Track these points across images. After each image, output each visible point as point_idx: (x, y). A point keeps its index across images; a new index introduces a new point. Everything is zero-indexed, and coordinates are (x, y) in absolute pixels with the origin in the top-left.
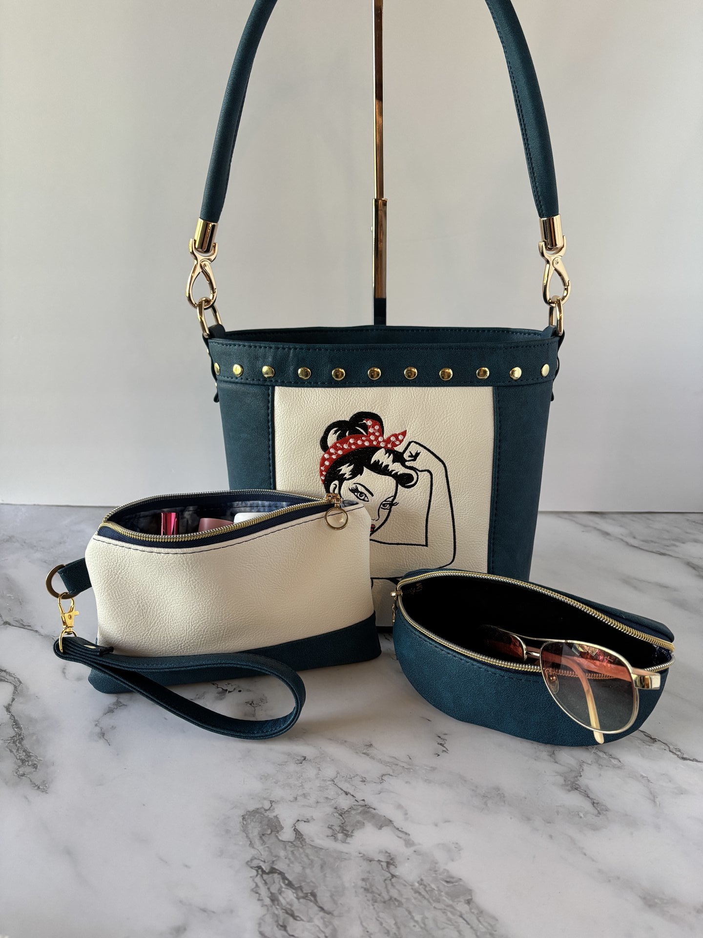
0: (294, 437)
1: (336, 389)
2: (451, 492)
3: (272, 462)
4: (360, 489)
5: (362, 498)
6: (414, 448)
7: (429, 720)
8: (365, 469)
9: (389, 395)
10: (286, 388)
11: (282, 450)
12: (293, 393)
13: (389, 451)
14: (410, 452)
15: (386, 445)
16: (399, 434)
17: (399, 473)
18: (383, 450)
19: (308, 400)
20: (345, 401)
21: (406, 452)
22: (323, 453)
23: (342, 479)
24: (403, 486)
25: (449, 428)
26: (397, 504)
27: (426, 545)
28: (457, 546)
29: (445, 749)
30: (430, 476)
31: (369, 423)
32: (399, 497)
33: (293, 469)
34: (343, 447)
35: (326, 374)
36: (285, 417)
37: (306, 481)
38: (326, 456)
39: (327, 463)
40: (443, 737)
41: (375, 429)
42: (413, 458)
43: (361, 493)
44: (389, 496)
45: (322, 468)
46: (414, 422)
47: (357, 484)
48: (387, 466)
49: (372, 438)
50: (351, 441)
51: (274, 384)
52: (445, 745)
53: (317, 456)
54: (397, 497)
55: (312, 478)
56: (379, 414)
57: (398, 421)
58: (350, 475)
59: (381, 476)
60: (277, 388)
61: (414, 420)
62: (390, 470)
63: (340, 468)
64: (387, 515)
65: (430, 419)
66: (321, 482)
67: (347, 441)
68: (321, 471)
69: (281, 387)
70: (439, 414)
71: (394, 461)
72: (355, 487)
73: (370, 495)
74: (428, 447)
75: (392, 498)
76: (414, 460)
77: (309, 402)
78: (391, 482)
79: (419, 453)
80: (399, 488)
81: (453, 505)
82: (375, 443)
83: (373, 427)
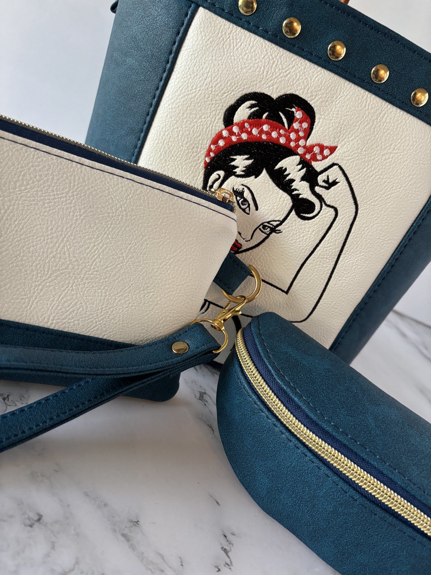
0: (196, 89)
1: (279, 48)
2: (346, 247)
3: (153, 111)
4: (247, 195)
5: (243, 207)
6: (334, 174)
7: (218, 503)
8: (264, 172)
9: (339, 90)
10: (213, 15)
11: (173, 100)
12: (221, 26)
13: (304, 163)
14: (328, 176)
15: (305, 154)
16: (327, 147)
17: (301, 196)
18: (297, 159)
19: (237, 45)
20: (282, 69)
21: (324, 174)
22: (223, 127)
23: (230, 172)
24: (298, 214)
25: (387, 168)
26: (280, 232)
27: (287, 292)
28: (318, 307)
29: (229, 563)
30: (333, 216)
31: (298, 115)
32: (286, 225)
33: (176, 130)
34: (251, 130)
35: (274, 20)
36: (196, 55)
37: (185, 154)
38: (225, 133)
39: (221, 143)
40: (230, 537)
41: (301, 126)
42: (327, 185)
43: (245, 200)
44: (275, 219)
45: (213, 147)
46: (352, 140)
47: (246, 186)
48: (293, 181)
49: (293, 136)
50: (265, 128)
51: (200, 3)
52: (230, 554)
53: (214, 128)
54: (283, 224)
55: (195, 154)
56: (315, 109)
57: (334, 129)
58: (243, 171)
59: (279, 189)
60: (201, 10)
61: (353, 137)
62: (293, 188)
63: (235, 157)
64: (261, 240)
65: (371, 146)
66: (202, 164)
67: (259, 125)
68: (210, 150)
69: (207, 11)
70: (384, 145)
71: (303, 179)
72: (241, 189)
73: (254, 208)
74: (351, 180)
75: (278, 223)
76: (327, 188)
77: (235, 48)
78: (286, 201)
79: (337, 183)
80: (291, 214)
81: (339, 262)
82: (292, 144)
83: (301, 123)
